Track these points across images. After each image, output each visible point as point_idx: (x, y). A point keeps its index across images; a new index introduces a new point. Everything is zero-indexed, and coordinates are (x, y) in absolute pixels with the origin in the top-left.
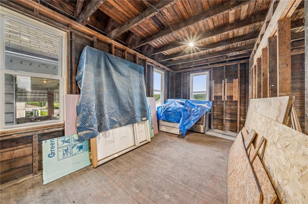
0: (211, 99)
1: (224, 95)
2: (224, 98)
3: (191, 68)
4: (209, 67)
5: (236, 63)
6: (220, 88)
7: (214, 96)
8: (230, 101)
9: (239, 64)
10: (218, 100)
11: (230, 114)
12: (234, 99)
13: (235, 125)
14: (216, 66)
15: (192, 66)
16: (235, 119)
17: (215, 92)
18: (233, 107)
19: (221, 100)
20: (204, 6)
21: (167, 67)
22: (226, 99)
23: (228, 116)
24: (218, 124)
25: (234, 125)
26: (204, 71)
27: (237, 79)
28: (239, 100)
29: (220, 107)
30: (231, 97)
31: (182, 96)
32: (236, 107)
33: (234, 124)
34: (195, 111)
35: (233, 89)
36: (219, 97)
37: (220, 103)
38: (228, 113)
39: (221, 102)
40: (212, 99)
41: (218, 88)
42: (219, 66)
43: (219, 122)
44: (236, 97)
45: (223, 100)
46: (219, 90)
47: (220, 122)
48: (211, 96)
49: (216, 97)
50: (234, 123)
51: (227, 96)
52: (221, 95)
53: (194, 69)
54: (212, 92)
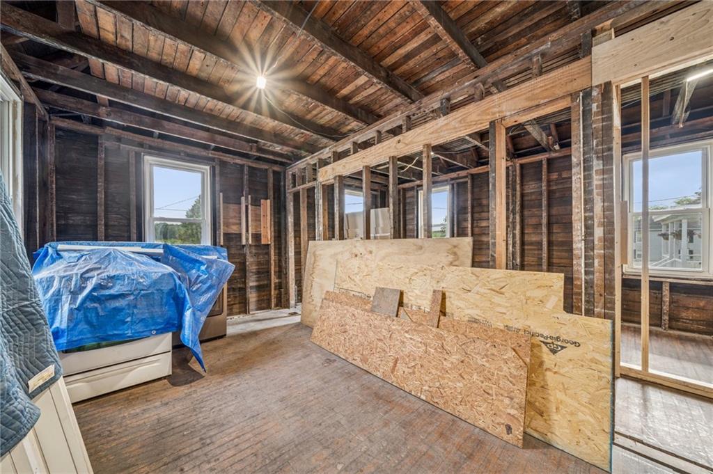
0: (218, 240)
1: (247, 231)
2: (247, 239)
3: (151, 134)
4: (210, 155)
5: (267, 167)
6: (237, 215)
7: (224, 234)
8: (255, 246)
9: (270, 170)
10: (232, 243)
11: (256, 274)
12: (263, 242)
13: (266, 295)
14: (229, 158)
15: (157, 132)
16: (266, 282)
17: (227, 225)
18: (261, 258)
19: (238, 243)
20: (360, 32)
21: (26, 78)
22: (250, 242)
23: (253, 279)
24: (232, 303)
25: (263, 296)
26: (199, 163)
27: (269, 201)
28: (273, 244)
29: (238, 260)
30: (257, 237)
31: (101, 228)
32: (266, 256)
33: (263, 294)
34: (201, 278)
35: (260, 221)
36: (234, 236)
37: (237, 250)
38: (252, 272)
39: (239, 247)
40: (220, 242)
41: (232, 214)
42: (232, 162)
43: (235, 297)
44: (268, 237)
45: (244, 242)
46: (232, 218)
47: (238, 295)
48: (217, 232)
49: (228, 236)
50: (264, 291)
51: (252, 234)
52: (238, 232)
53: (159, 143)
54: (220, 223)
